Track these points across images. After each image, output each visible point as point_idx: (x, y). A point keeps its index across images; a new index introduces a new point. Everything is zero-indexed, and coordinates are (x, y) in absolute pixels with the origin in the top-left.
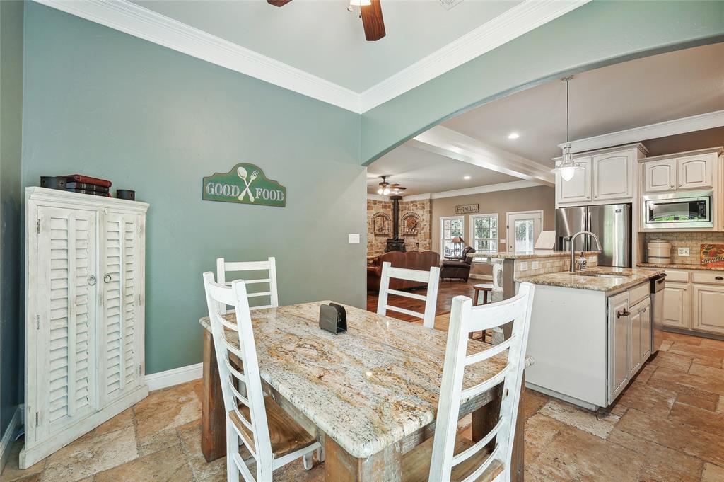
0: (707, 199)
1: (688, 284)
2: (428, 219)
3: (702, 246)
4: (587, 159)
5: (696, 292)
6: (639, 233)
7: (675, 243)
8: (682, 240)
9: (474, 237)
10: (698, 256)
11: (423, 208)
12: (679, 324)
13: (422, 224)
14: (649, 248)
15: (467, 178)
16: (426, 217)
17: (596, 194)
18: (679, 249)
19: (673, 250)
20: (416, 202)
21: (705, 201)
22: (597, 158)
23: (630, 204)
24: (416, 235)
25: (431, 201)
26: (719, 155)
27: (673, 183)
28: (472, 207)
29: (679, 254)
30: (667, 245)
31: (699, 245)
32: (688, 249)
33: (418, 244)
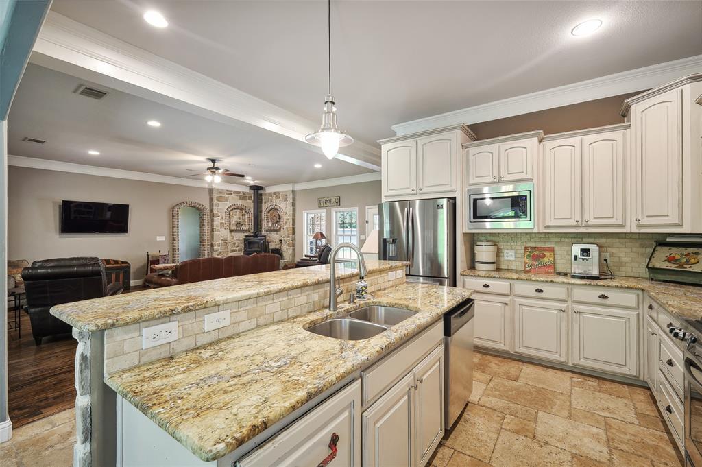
0: (527, 194)
1: (510, 298)
2: (291, 213)
3: (526, 248)
4: (411, 142)
5: (517, 307)
6: (465, 234)
7: (501, 245)
8: (507, 242)
9: (336, 231)
10: (522, 259)
11: (286, 200)
12: (501, 347)
13: (285, 218)
14: (476, 252)
15: (318, 166)
16: (289, 210)
17: (421, 187)
18: (505, 251)
19: (498, 254)
20: (279, 193)
21: (526, 196)
22: (422, 141)
23: (454, 199)
24: (279, 230)
25: (294, 192)
26: (540, 142)
27: (496, 174)
28: (334, 200)
29: (506, 258)
30: (492, 249)
31: (523, 248)
32: (513, 251)
33: (281, 241)
